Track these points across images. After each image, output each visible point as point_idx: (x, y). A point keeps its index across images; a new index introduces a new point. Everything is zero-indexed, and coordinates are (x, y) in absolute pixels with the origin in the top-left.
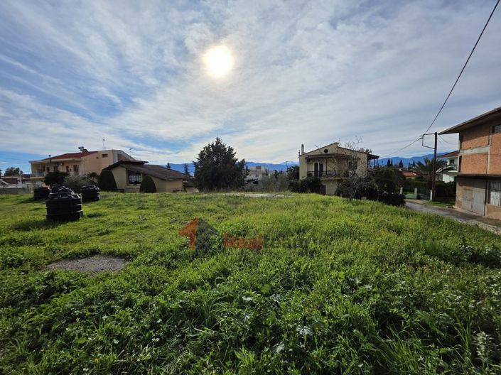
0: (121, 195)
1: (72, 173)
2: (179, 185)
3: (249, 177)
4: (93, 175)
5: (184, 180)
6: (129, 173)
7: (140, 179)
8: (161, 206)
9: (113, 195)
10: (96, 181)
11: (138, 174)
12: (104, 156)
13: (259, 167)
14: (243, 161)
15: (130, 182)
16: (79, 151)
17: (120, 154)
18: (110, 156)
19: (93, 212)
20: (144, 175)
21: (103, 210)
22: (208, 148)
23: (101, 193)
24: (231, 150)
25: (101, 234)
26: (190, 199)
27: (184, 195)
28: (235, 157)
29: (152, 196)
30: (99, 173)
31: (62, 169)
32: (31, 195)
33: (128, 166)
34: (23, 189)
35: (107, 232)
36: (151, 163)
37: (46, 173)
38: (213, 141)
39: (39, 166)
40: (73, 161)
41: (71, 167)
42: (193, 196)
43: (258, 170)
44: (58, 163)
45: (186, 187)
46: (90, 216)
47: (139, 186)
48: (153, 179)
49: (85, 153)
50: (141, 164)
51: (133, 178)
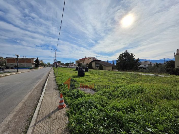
0: (94, 70)
1: (83, 64)
2: (111, 68)
3: (141, 66)
4: (87, 64)
5: (112, 66)
6: (96, 64)
7: (99, 65)
8: (105, 75)
9: (92, 70)
10: (88, 66)
11: (98, 64)
12: (90, 59)
13: (146, 61)
14: (138, 59)
15: (96, 67)
16: (85, 58)
17: (94, 58)
18: (91, 59)
19: (87, 75)
20: (100, 64)
21: (89, 74)
22: (122, 55)
23: (89, 69)
24: (132, 54)
25: (89, 82)
26: (115, 73)
27: (112, 72)
28: (134, 57)
29: (102, 71)
30: (89, 64)
31: (81, 63)
32: (75, 69)
33: (96, 62)
34: (74, 67)
35: (90, 81)
36: (102, 61)
37: (78, 64)
38: (124, 52)
39: (77, 62)
40: (83, 60)
41: (83, 62)
42: (116, 72)
43: (146, 63)
44: (80, 61)
45: (113, 69)
46: (87, 76)
47: (98, 68)
48: (103, 66)
49: (86, 58)
50: (99, 61)
51: (97, 65)
